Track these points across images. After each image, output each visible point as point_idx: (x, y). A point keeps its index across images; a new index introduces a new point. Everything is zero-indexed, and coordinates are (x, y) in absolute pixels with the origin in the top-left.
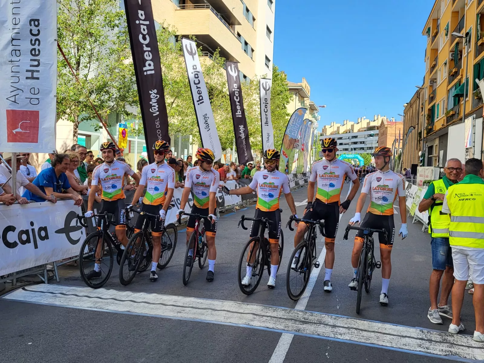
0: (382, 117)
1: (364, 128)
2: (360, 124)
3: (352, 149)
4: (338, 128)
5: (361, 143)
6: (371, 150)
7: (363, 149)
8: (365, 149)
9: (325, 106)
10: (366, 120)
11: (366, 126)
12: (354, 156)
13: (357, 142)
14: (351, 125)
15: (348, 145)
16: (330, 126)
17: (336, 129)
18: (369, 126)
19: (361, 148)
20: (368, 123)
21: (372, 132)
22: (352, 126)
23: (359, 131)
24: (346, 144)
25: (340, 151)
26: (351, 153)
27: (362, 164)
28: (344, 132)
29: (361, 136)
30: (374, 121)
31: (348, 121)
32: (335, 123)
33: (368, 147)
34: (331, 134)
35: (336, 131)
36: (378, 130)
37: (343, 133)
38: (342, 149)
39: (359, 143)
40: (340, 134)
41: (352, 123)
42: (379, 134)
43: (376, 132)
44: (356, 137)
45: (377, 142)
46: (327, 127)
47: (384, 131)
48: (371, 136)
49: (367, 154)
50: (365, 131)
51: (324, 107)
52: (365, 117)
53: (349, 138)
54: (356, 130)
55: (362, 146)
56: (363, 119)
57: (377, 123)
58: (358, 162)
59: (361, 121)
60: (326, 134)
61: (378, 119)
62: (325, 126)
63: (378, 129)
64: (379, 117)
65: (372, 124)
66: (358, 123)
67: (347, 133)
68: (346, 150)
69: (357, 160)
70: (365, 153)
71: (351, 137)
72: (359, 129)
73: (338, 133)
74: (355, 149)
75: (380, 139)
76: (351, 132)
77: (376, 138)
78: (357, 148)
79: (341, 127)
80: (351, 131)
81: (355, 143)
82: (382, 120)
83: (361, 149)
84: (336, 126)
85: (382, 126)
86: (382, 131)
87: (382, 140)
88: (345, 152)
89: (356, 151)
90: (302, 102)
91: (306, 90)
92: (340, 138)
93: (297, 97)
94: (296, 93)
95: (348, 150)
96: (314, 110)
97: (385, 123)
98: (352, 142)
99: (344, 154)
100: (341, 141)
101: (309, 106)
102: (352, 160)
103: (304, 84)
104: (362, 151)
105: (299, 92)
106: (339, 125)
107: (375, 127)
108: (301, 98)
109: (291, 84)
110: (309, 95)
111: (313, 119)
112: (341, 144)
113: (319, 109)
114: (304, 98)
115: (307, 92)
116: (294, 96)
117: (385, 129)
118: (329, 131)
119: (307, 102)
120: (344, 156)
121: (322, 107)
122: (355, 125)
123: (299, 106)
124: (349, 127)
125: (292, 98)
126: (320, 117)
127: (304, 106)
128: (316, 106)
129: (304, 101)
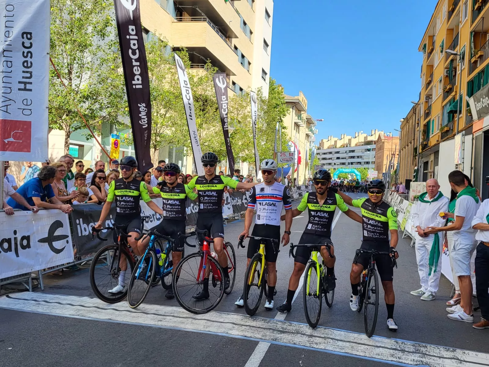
0: (380, 132)
1: (362, 142)
2: (357, 138)
3: (349, 163)
4: (336, 142)
5: (358, 157)
6: (367, 165)
7: (360, 163)
8: (362, 163)
10: (363, 134)
11: (363, 141)
12: (351, 170)
13: (354, 156)
14: (349, 139)
15: (345, 159)
16: (328, 140)
17: (333, 143)
18: (367, 141)
19: (358, 163)
20: (366, 138)
21: (369, 147)
22: (350, 140)
23: (356, 145)
24: (343, 158)
25: (337, 165)
26: (348, 167)
29: (358, 151)
30: (372, 135)
31: (345, 136)
32: (332, 137)
33: (365, 162)
34: (329, 148)
35: (333, 145)
38: (339, 164)
39: (357, 157)
40: (337, 148)
41: (350, 137)
42: (376, 149)
43: (374, 146)
44: (353, 151)
45: (375, 157)
46: (325, 141)
47: (381, 146)
48: (369, 150)
49: (365, 168)
50: (362, 145)
51: (321, 120)
52: (362, 132)
53: (346, 152)
54: (353, 144)
55: (359, 160)
56: (360, 134)
57: (374, 138)
58: (355, 177)
59: (358, 136)
60: (323, 148)
61: (375, 134)
62: (322, 140)
63: (375, 143)
64: (377, 131)
65: (370, 139)
66: (355, 138)
67: (344, 147)
68: (343, 164)
69: (354, 175)
70: (362, 167)
71: (348, 152)
72: (356, 143)
73: (336, 147)
74: (352, 163)
75: (377, 154)
77: (373, 153)
78: (354, 162)
79: (338, 142)
80: (348, 145)
81: (353, 157)
82: (379, 134)
84: (334, 139)
85: (379, 141)
86: (379, 145)
88: (342, 166)
89: (353, 165)
90: (299, 116)
91: (303, 103)
92: (338, 152)
93: (294, 111)
94: (293, 107)
95: (345, 164)
96: (310, 124)
97: (382, 138)
98: (349, 157)
99: (342, 168)
100: (338, 155)
101: (306, 120)
102: (348, 174)
103: (301, 98)
104: (359, 166)
105: (296, 106)
106: (336, 139)
107: (372, 141)
108: (298, 111)
109: (288, 98)
110: (306, 108)
111: (310, 133)
112: (338, 158)
113: (316, 122)
114: (301, 111)
115: (304, 106)
116: (291, 109)
117: (382, 143)
118: (326, 145)
119: (304, 115)
120: (341, 170)
121: (320, 121)
122: (352, 139)
123: (296, 119)
124: (346, 141)
125: (289, 111)
126: (317, 130)
127: (301, 119)
128: (314, 120)
129: (301, 115)
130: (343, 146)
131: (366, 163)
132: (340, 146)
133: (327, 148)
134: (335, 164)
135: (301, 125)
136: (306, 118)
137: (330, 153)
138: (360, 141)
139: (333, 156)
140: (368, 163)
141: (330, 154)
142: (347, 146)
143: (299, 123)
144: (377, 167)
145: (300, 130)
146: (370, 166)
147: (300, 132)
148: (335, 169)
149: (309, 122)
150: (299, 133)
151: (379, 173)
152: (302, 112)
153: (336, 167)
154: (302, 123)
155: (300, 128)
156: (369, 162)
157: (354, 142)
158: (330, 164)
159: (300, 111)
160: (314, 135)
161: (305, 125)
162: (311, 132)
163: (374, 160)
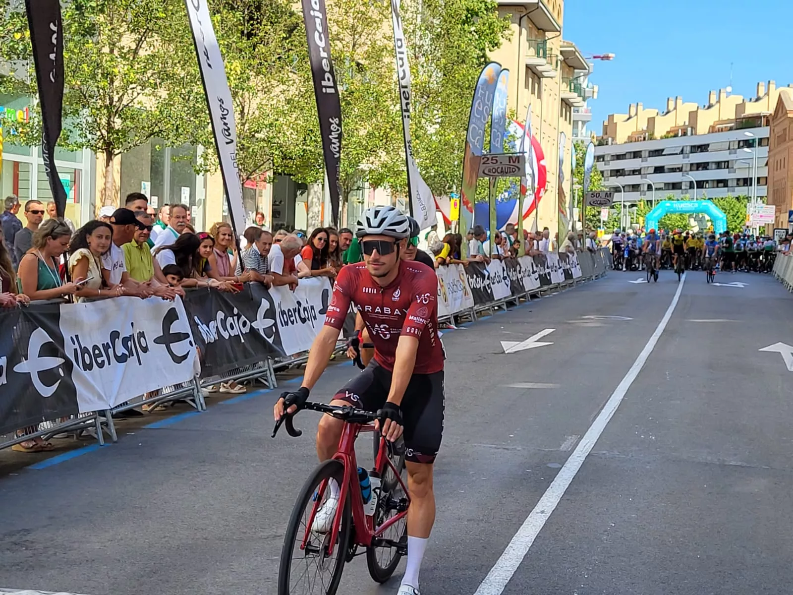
0: (781, 89)
1: (729, 121)
2: (714, 110)
3: (691, 183)
4: (651, 121)
5: (719, 165)
6: (747, 188)
7: (724, 183)
8: (730, 184)
9: (610, 55)
10: (732, 96)
11: (733, 116)
12: (696, 205)
13: (708, 163)
14: (690, 113)
15: (681, 173)
16: (628, 116)
17: (643, 126)
18: (743, 115)
19: (719, 181)
20: (740, 107)
21: (748, 134)
22: (693, 116)
23: (712, 130)
24: (673, 170)
25: (656, 189)
26: (688, 195)
27: (721, 228)
28: (668, 132)
29: (718, 146)
30: (758, 99)
31: (679, 102)
32: (640, 108)
33: (738, 180)
34: (630, 140)
35: (643, 132)
36: (768, 128)
37: (666, 137)
38: (662, 186)
39: (714, 166)
40: (655, 139)
41: (693, 107)
42: (771, 140)
43: (763, 132)
44: (703, 148)
45: (767, 165)
46: (619, 118)
47: (785, 129)
48: (749, 144)
49: (738, 198)
50: (731, 129)
51: (607, 58)
52: (729, 89)
53: (682, 152)
54: (703, 127)
55: (723, 174)
56: (723, 95)
57: (765, 108)
58: (709, 224)
59: (719, 102)
60: (613, 139)
61: (767, 94)
62: (611, 117)
63: (767, 124)
64: (772, 87)
65: (752, 109)
66: (710, 107)
67: (676, 136)
68: (675, 186)
69: (707, 218)
70: (730, 195)
71: (689, 149)
72: (712, 124)
73: (651, 138)
74: (700, 184)
75: (775, 155)
76: (689, 133)
77: (763, 151)
78: (707, 181)
79: (659, 120)
80: (689, 129)
81: (704, 166)
82: (780, 95)
83: (720, 185)
84: (645, 114)
85: (780, 114)
86: (779, 130)
87: (778, 158)
88: (671, 193)
89: (703, 190)
90: (541, 48)
91: (550, 8)
92: (658, 153)
93: (524, 31)
94: (521, 18)
95: (681, 189)
96: (575, 68)
97: (789, 105)
98: (692, 165)
99: (670, 199)
100: (658, 161)
101: (561, 57)
102: (690, 216)
104: (722, 192)
105: (528, 14)
106: (652, 113)
107: (758, 117)
108: (535, 32)
110: (561, 22)
111: (573, 97)
112: (659, 170)
113: (591, 64)
114: (544, 31)
115: (555, 16)
116: (515, 27)
117: (787, 122)
118: (624, 132)
119: (555, 44)
120: (668, 204)
121: (603, 58)
122: (699, 111)
123: (529, 56)
124: (683, 119)
125: (507, 32)
126: (596, 89)
127: (545, 56)
128: (584, 55)
129: (545, 42)
130: (672, 134)
131: (741, 183)
132: (664, 133)
133: (626, 139)
134: (650, 187)
135: (545, 74)
136: (561, 52)
137: (636, 155)
138: (724, 117)
139: (644, 164)
140: (747, 182)
141: (634, 157)
142: (685, 134)
143: (539, 68)
144: (775, 192)
145: (543, 87)
146: (755, 190)
147: (544, 95)
148: (651, 201)
149: (570, 64)
150: (539, 97)
151: (778, 211)
152: (549, 35)
153: (652, 195)
154: (548, 67)
155: (544, 80)
156: (751, 179)
157: (705, 121)
158: (635, 187)
159: (542, 30)
160: (585, 104)
161: (558, 74)
162: (576, 95)
163: (764, 173)
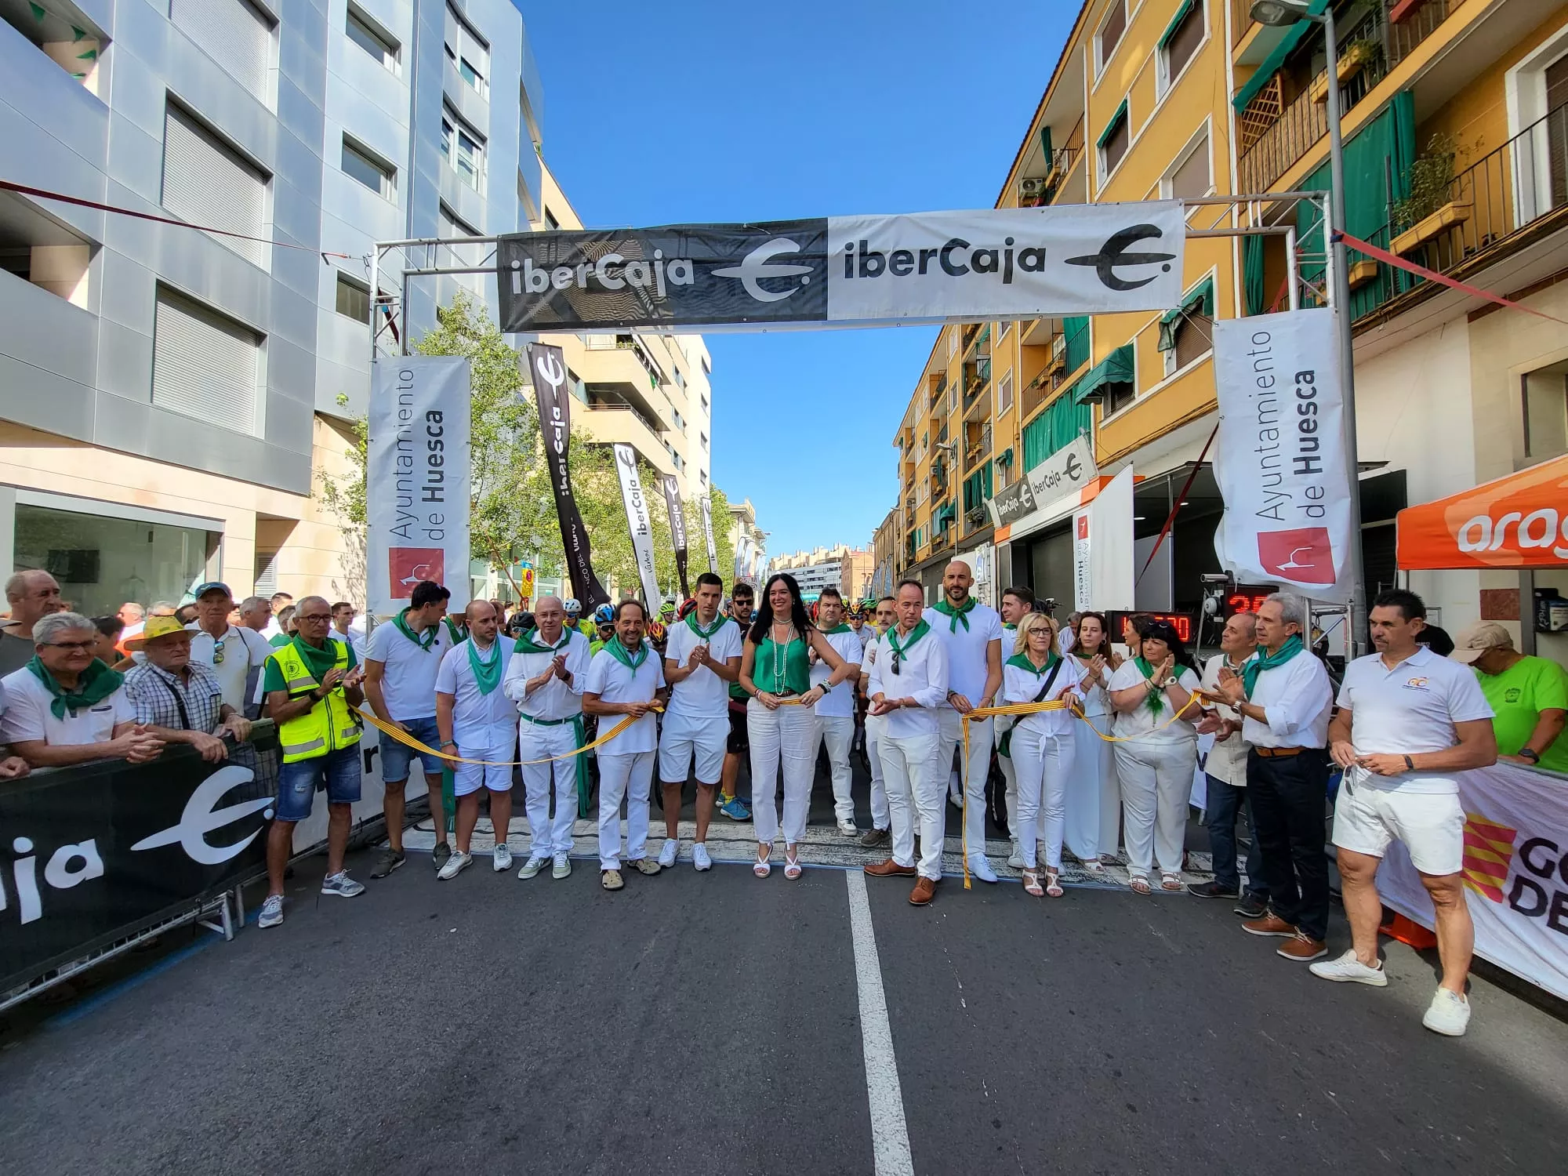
0: (845, 546)
1: (823, 560)
4: (790, 561)
5: (819, 579)
10: (824, 549)
11: (825, 558)
14: (806, 556)
17: (786, 563)
18: (829, 557)
20: (827, 554)
21: (834, 565)
22: (808, 558)
23: (816, 564)
28: (798, 565)
29: (819, 571)
30: (835, 551)
31: (802, 552)
32: (785, 555)
34: (781, 569)
36: (841, 563)
37: (798, 567)
41: (807, 554)
42: (842, 568)
43: (838, 564)
44: (812, 572)
45: (840, 578)
47: (848, 563)
48: (831, 570)
50: (824, 563)
52: (822, 546)
53: (806, 574)
54: (812, 563)
56: (820, 549)
57: (839, 554)
59: (818, 552)
61: (839, 548)
63: (840, 561)
64: (841, 545)
65: (832, 555)
66: (815, 554)
67: (801, 566)
72: (816, 561)
75: (844, 574)
77: (839, 572)
79: (793, 560)
80: (806, 564)
81: (813, 579)
82: (845, 549)
84: (787, 558)
85: (845, 557)
86: (845, 564)
90: (747, 530)
91: (751, 513)
93: (740, 523)
94: (739, 517)
97: (849, 554)
101: (755, 534)
103: (747, 505)
105: (741, 515)
106: (790, 557)
107: (836, 558)
108: (745, 523)
109: (733, 506)
110: (755, 518)
111: (760, 551)
113: (766, 537)
116: (737, 521)
117: (849, 560)
119: (752, 528)
122: (810, 556)
123: (743, 533)
124: (803, 559)
125: (734, 524)
127: (749, 533)
128: (762, 533)
129: (749, 527)
132: (795, 566)
135: (749, 540)
136: (755, 532)
138: (821, 558)
142: (805, 566)
143: (747, 538)
145: (749, 546)
149: (759, 537)
152: (750, 524)
154: (750, 538)
155: (749, 544)
157: (813, 560)
159: (747, 522)
